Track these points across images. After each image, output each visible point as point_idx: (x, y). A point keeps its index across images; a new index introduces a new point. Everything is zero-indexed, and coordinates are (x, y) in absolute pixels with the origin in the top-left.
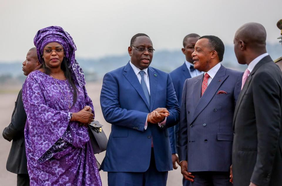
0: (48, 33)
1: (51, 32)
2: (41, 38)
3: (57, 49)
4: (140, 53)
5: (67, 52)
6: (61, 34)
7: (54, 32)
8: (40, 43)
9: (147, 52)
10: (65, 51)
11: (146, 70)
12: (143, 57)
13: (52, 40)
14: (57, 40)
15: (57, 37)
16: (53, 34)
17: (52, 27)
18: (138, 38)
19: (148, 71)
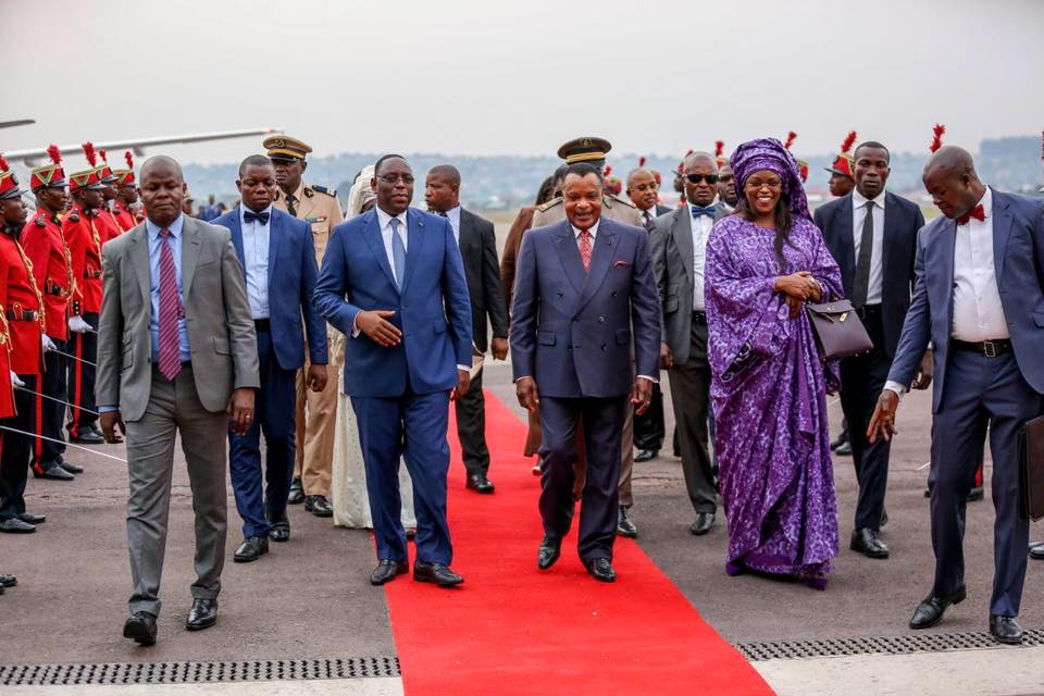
0: (756, 152)
1: (762, 152)
2: (744, 159)
3: (771, 182)
4: (390, 185)
5: (787, 185)
6: (779, 155)
7: (768, 152)
8: (742, 167)
9: (401, 184)
10: (783, 184)
11: (402, 217)
12: (395, 191)
13: (763, 166)
14: (772, 167)
15: (773, 162)
16: (765, 156)
17: (764, 141)
18: (384, 161)
19: (407, 217)
